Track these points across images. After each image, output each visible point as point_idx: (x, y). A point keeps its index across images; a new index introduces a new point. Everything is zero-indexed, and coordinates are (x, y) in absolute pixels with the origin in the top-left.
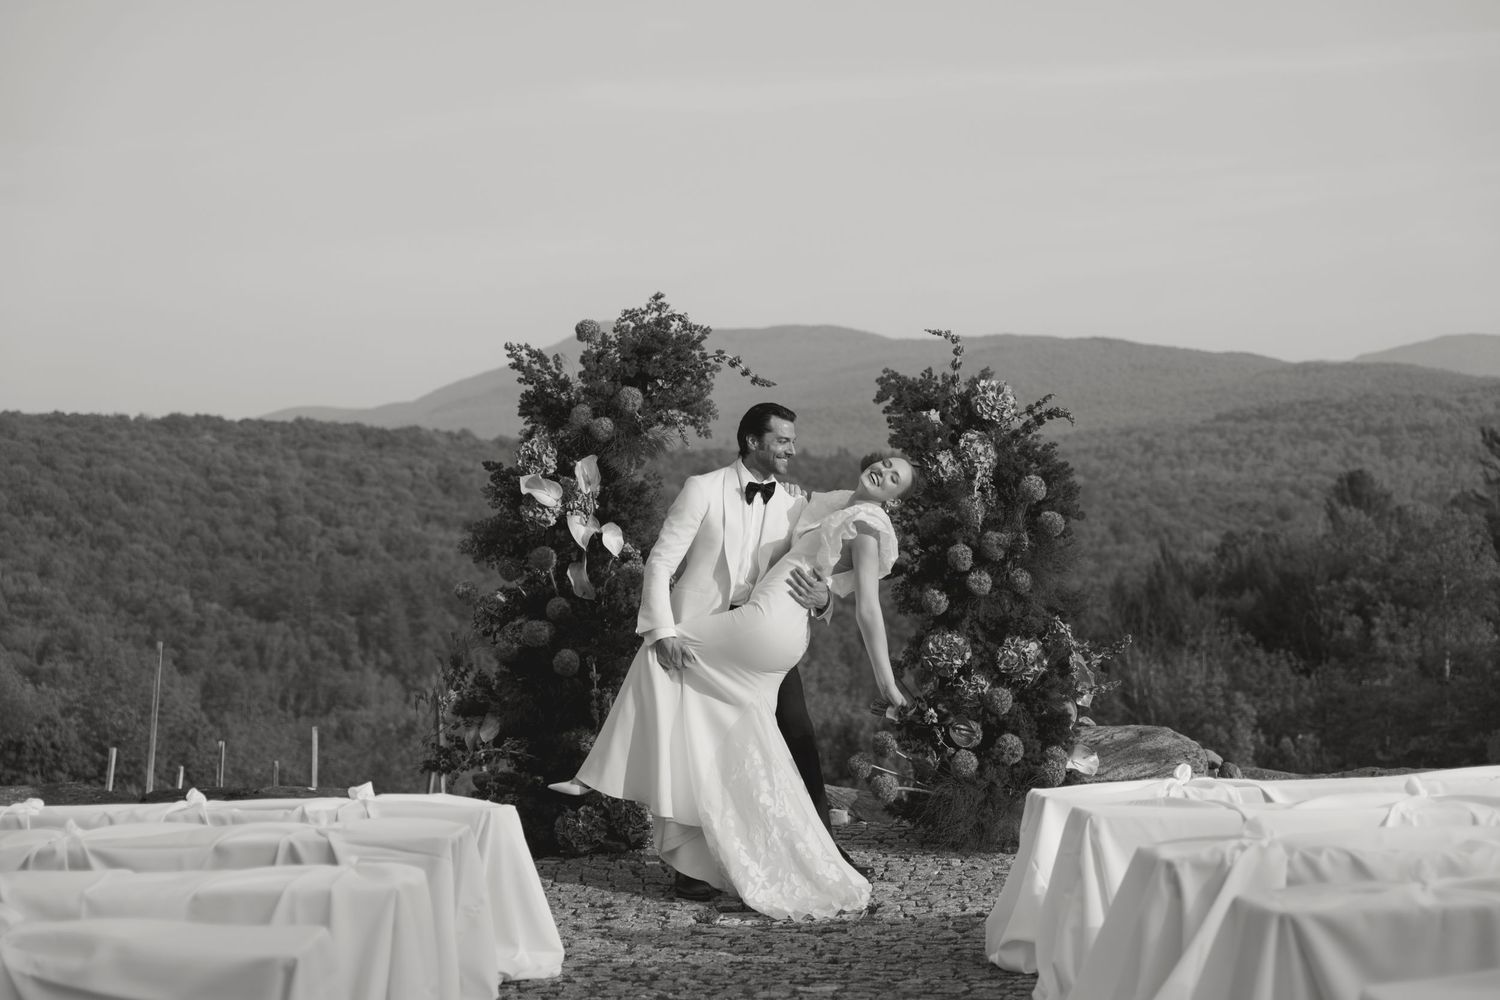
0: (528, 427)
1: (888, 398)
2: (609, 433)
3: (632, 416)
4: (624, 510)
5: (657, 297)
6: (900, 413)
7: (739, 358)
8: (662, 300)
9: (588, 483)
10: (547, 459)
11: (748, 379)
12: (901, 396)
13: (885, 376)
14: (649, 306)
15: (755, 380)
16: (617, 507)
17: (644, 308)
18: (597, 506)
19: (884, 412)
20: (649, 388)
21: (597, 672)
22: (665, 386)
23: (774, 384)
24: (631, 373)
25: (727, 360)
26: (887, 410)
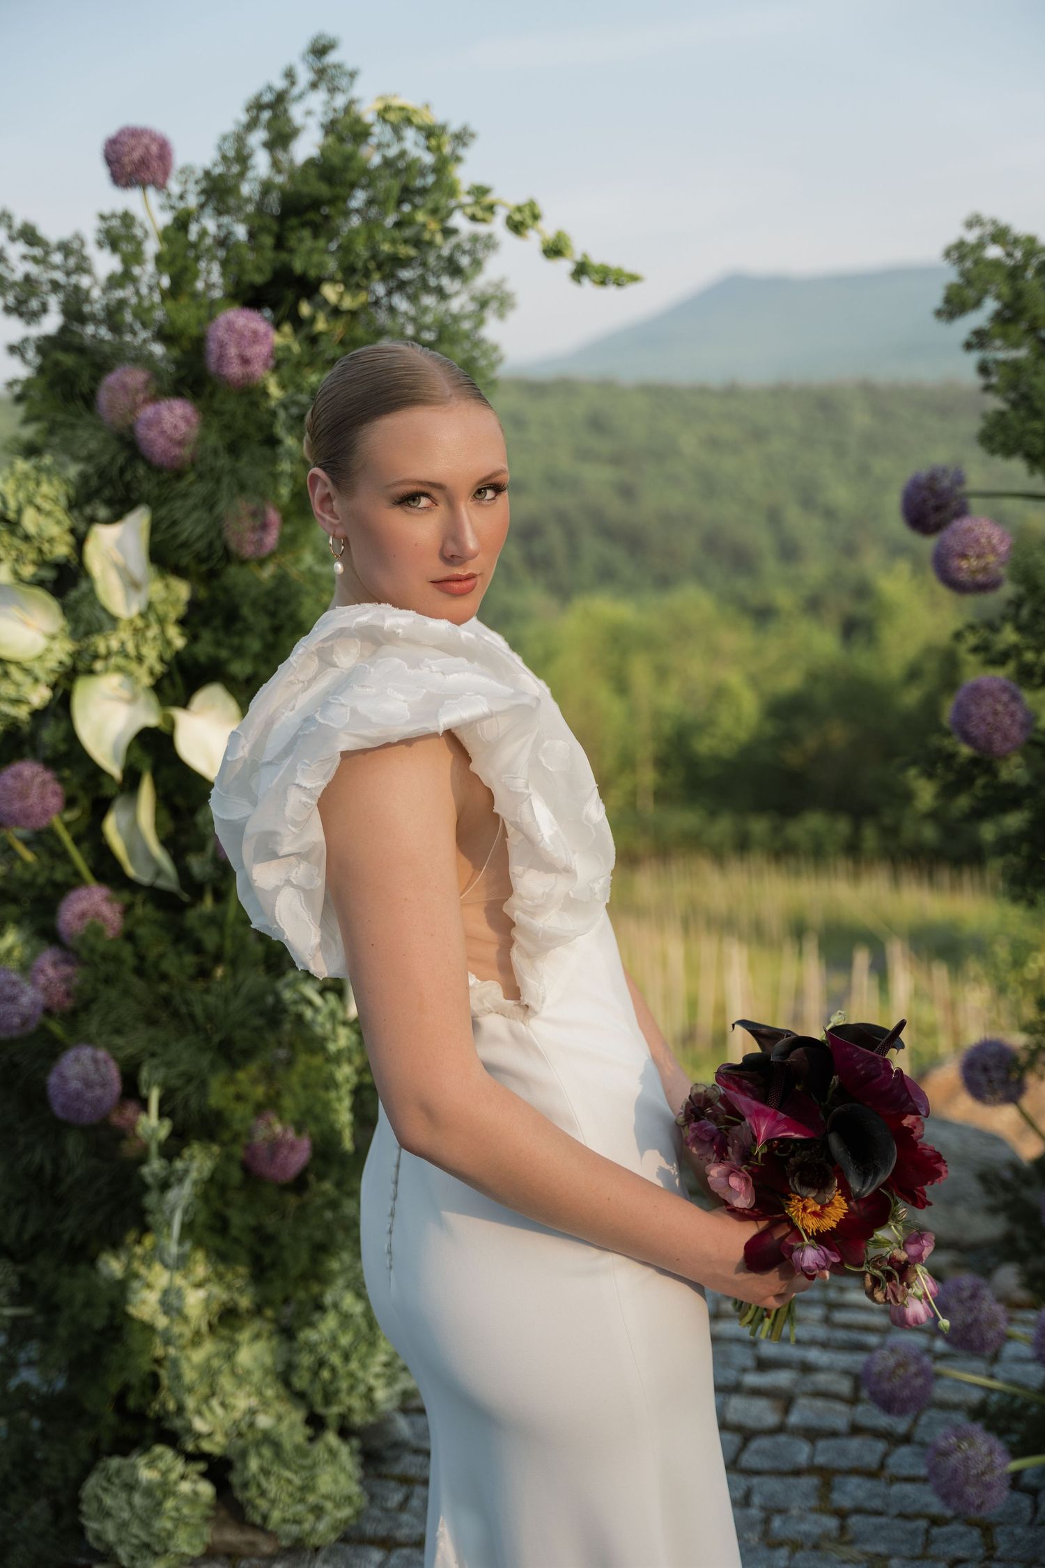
0: (28, 432)
1: (977, 304)
2: (181, 443)
3: (252, 393)
4: (239, 652)
5: (320, 50)
6: (1016, 345)
7: (532, 204)
8: (332, 58)
9: (133, 585)
10: (42, 520)
11: (565, 266)
12: (1018, 295)
13: (972, 237)
14: (290, 75)
15: (581, 271)
16: (218, 644)
17: (280, 84)
18: (179, 642)
19: (968, 346)
20: (305, 309)
21: (161, 1115)
22: (348, 303)
23: (634, 278)
24: (259, 269)
25: (501, 214)
26: (979, 340)
